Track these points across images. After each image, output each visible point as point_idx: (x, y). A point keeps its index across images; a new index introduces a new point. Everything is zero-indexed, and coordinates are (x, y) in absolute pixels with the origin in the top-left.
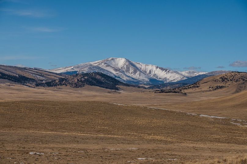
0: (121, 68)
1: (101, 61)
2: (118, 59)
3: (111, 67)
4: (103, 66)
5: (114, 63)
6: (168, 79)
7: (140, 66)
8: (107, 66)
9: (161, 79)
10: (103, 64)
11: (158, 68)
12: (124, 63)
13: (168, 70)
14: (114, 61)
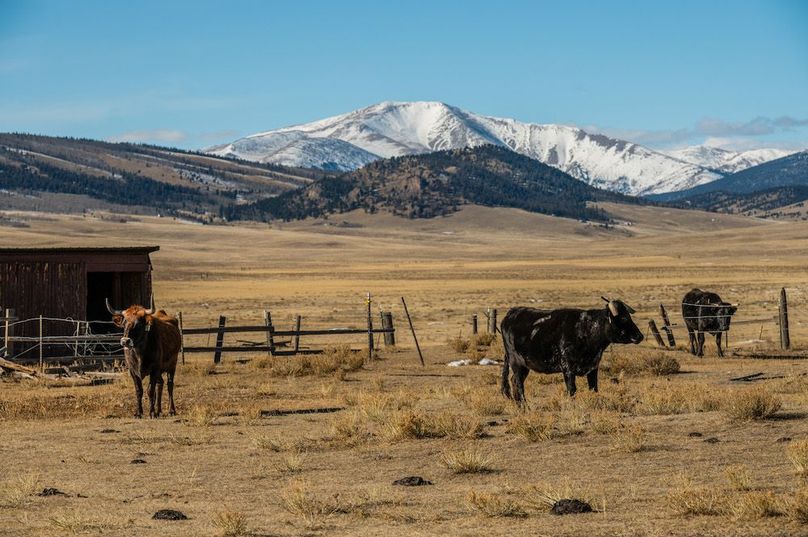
0: (431, 144)
1: (342, 117)
2: (412, 108)
3: (390, 141)
4: (355, 137)
5: (396, 126)
6: (634, 183)
7: (510, 134)
8: (372, 138)
9: (602, 182)
10: (353, 128)
11: (587, 139)
12: (442, 122)
13: (628, 146)
14: (398, 116)
